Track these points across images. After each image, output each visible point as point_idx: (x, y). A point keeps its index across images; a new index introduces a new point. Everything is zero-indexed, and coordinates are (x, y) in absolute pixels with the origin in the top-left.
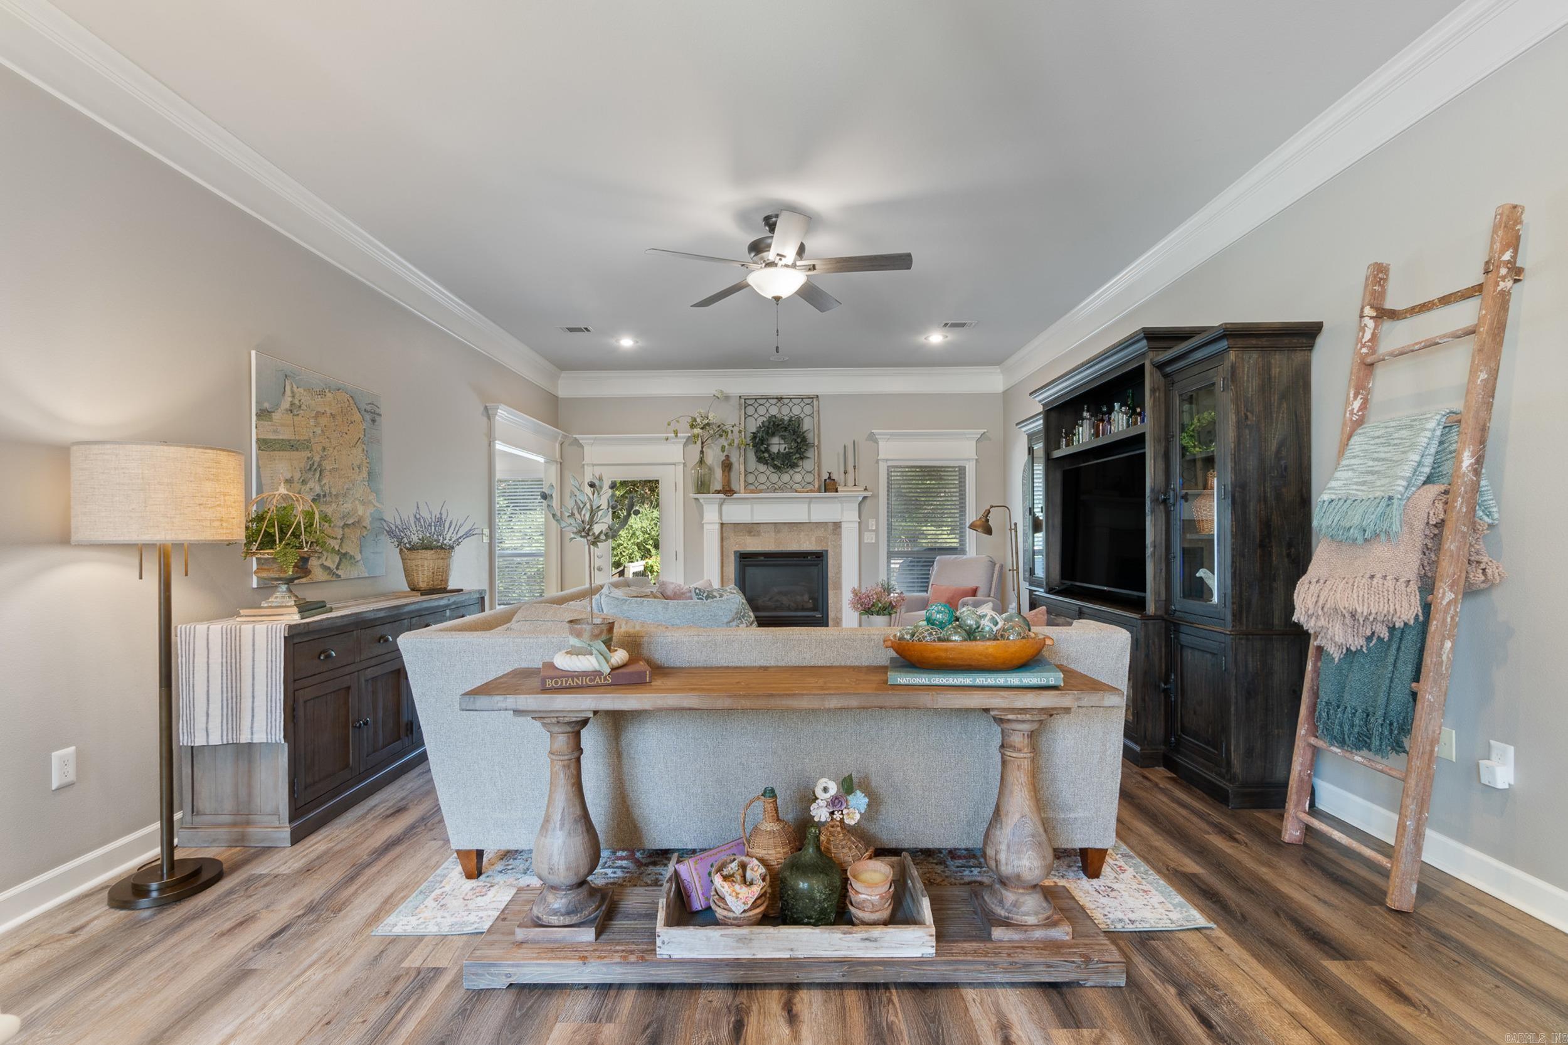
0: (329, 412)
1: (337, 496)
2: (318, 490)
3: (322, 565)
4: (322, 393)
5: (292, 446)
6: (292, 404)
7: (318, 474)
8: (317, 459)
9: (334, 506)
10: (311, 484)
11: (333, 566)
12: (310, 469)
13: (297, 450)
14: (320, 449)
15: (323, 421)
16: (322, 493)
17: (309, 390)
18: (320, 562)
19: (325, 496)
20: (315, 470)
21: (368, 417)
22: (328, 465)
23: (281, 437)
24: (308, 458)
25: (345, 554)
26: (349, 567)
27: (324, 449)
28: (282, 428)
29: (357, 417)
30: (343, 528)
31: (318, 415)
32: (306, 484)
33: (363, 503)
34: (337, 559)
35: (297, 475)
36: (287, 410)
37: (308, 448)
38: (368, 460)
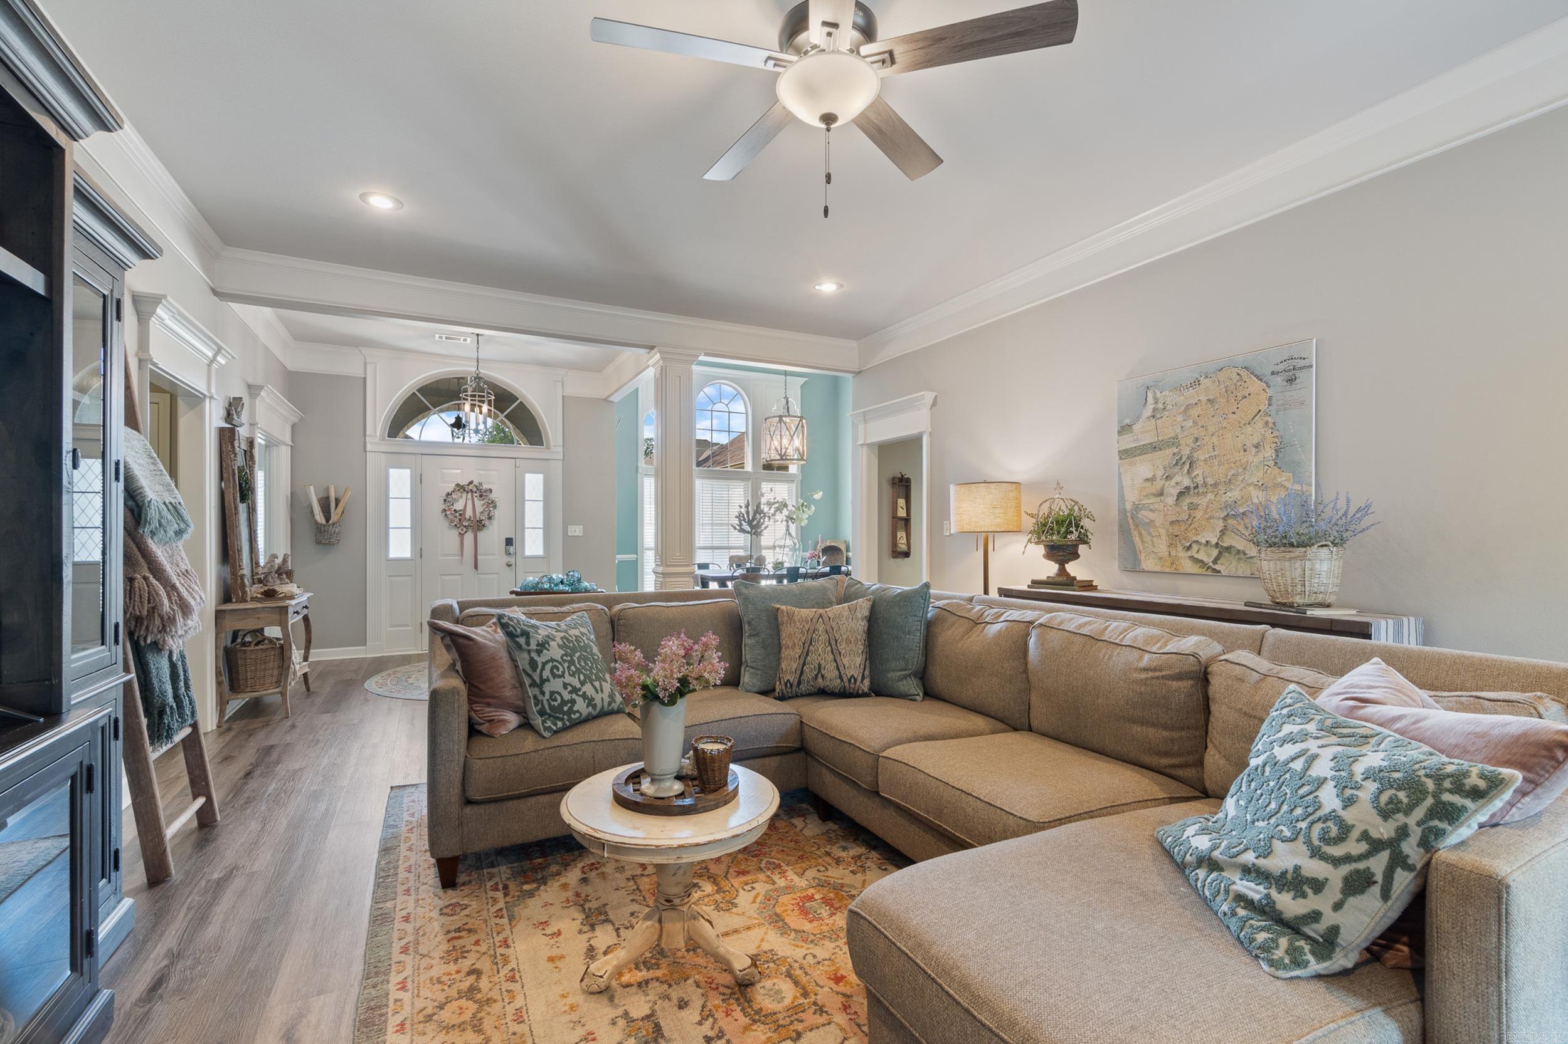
0: (1204, 399)
1: (1215, 485)
2: (1187, 482)
3: (1192, 558)
4: (1197, 382)
5: (1154, 448)
6: (1154, 410)
7: (1187, 467)
8: (1186, 452)
9: (1210, 496)
10: (1177, 478)
11: (1208, 560)
12: (1177, 464)
13: (1161, 449)
14: (1190, 440)
15: (1194, 412)
16: (1192, 486)
17: (1179, 388)
18: (1189, 554)
19: (1196, 487)
20: (1184, 463)
21: (1279, 380)
22: (1201, 456)
23: (1142, 444)
24: (1174, 454)
25: (1228, 549)
26: (1234, 563)
27: (1197, 439)
28: (1144, 433)
29: (1255, 386)
30: (1225, 519)
31: (1188, 407)
32: (1171, 479)
33: (1262, 487)
34: (1215, 552)
35: (1160, 473)
36: (1149, 418)
37: (1173, 444)
38: (1276, 433)
